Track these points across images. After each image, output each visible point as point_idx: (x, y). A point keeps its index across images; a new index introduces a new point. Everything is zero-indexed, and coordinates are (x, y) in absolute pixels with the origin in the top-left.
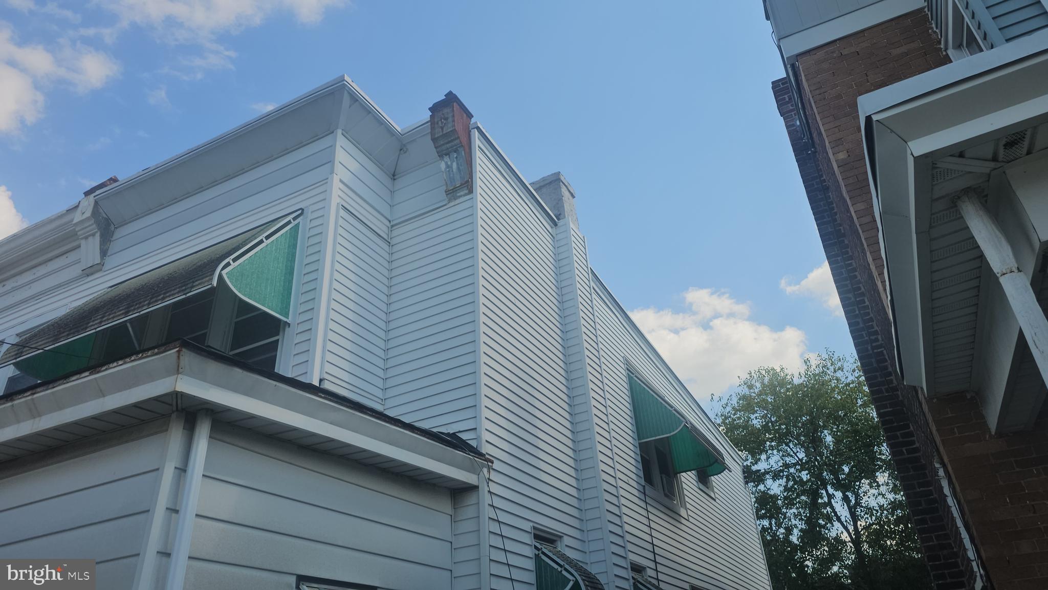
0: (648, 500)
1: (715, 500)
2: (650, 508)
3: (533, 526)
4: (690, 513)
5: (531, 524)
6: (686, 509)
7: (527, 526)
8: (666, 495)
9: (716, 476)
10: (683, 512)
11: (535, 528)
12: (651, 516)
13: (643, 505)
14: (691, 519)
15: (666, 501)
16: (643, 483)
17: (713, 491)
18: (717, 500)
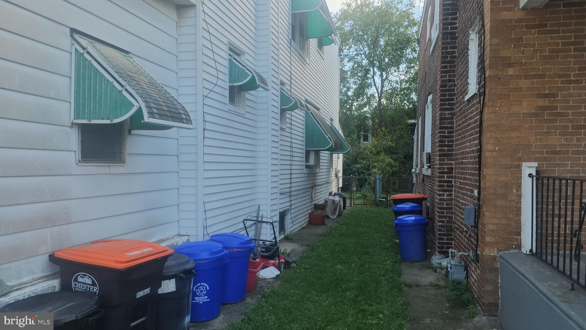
0: (292, 48)
1: (323, 59)
2: (292, 53)
3: (229, 42)
4: (311, 62)
5: (228, 40)
6: (310, 60)
7: (226, 41)
8: (301, 49)
9: (326, 46)
10: (308, 61)
11: (230, 43)
12: (292, 58)
13: (289, 50)
14: (311, 66)
15: (300, 51)
16: (291, 38)
17: (323, 54)
18: (324, 60)
